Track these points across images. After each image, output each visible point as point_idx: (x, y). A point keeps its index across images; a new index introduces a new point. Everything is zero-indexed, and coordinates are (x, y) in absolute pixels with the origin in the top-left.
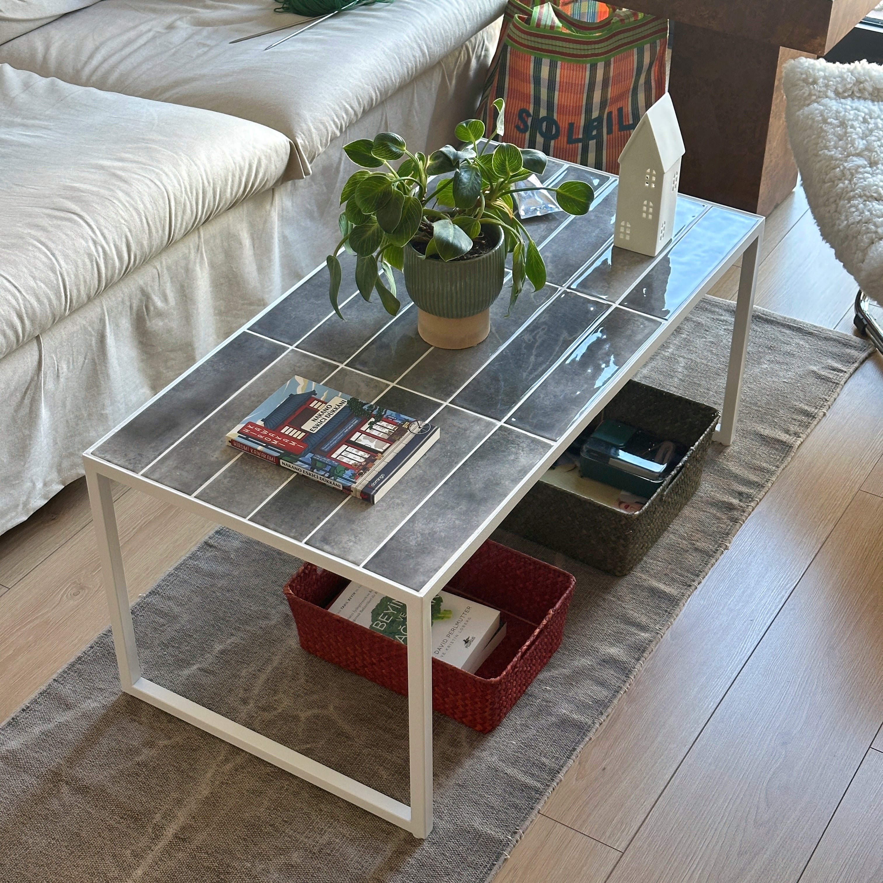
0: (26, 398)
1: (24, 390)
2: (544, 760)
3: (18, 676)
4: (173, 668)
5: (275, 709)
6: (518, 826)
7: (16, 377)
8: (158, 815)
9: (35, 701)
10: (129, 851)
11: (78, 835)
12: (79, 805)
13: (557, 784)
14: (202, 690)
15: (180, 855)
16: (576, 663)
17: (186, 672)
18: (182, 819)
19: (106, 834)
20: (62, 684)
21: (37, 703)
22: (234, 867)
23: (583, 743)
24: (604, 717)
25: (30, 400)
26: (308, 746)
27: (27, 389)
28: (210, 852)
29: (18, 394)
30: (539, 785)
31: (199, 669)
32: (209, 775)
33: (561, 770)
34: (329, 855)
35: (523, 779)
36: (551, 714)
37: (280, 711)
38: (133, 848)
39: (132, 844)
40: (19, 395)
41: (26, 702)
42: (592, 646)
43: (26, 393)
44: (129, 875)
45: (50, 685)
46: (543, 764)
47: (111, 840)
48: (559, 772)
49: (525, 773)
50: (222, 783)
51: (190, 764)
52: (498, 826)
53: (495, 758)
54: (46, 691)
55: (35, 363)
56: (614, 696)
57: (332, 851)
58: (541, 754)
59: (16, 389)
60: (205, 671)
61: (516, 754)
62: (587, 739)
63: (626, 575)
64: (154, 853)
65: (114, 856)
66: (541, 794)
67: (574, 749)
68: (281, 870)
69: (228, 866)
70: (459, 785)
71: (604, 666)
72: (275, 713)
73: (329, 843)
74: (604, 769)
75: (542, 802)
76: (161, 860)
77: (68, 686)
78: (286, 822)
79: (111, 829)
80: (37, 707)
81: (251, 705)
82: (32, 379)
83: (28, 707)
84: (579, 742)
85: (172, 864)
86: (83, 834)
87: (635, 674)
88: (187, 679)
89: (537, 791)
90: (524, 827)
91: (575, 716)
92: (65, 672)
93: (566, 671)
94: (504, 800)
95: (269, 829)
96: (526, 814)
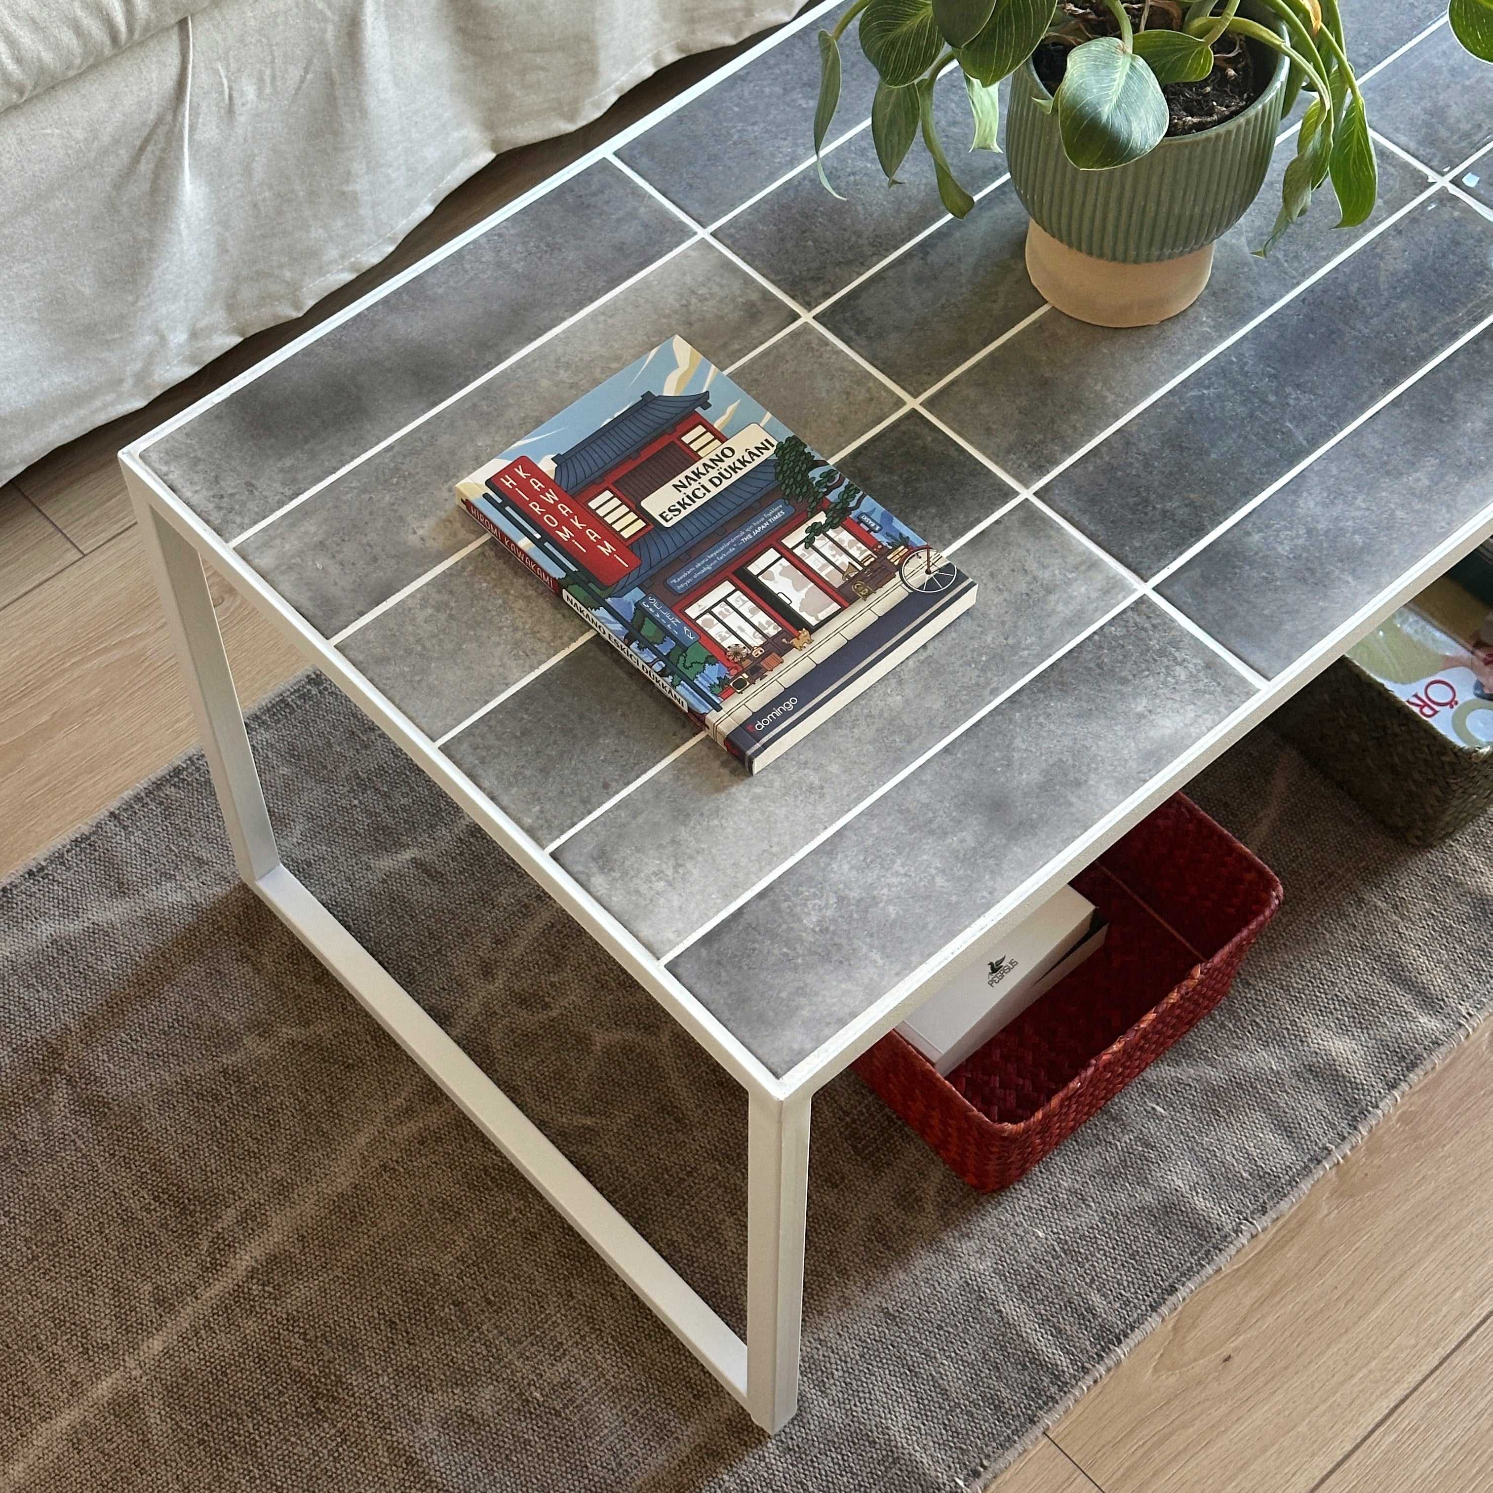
0: (143, 160)
1: (138, 143)
2: (1096, 1299)
3: (45, 780)
4: (362, 844)
5: (546, 1006)
6: (988, 1457)
7: (117, 116)
8: (231, 1211)
9: (58, 858)
10: (148, 1287)
11: (58, 1217)
12: (79, 1143)
13: (1109, 1370)
14: (407, 918)
15: (250, 1326)
16: (1243, 1059)
17: (385, 863)
18: (277, 1238)
19: (113, 1231)
20: (125, 828)
21: (62, 863)
22: (349, 1388)
23: (1197, 1279)
24: (1266, 1220)
25: (152, 166)
26: (589, 1122)
27: (147, 141)
28: (311, 1334)
29: (122, 152)
30: (1063, 1361)
31: (414, 860)
32: (362, 1140)
33: (1126, 1336)
34: (558, 1414)
35: (1033, 1338)
36: (1144, 1182)
37: (554, 1014)
38: (160, 1280)
39: (159, 1270)
40: (124, 154)
41: (39, 855)
42: (1293, 1023)
43: (142, 149)
44: (134, 1347)
45: (99, 826)
46: (1090, 1309)
47: (122, 1249)
48: (1120, 1342)
49: (1044, 1321)
50: (384, 1167)
51: (330, 1101)
52: (942, 1445)
53: (985, 1265)
54: (88, 838)
55: (170, 83)
56: (1307, 1170)
57: (565, 1406)
58: (1093, 1281)
59: (116, 142)
60: (426, 871)
61: (1037, 1266)
62: (1209, 1270)
63: (1432, 846)
64: (198, 1305)
65: (117, 1291)
66: (1064, 1387)
67: (1173, 1290)
68: (444, 1423)
69: (339, 1381)
70: (887, 1314)
71: (1306, 1082)
72: (543, 1016)
73: (566, 1385)
74: (1228, 1359)
75: (1060, 1408)
76: (207, 1326)
77: (137, 837)
78: (489, 1302)
79: (128, 1220)
80: (61, 874)
81: (499, 983)
82: (159, 120)
83: (42, 869)
84: (1188, 1273)
85: (226, 1341)
86: (69, 1217)
87: (1374, 1122)
88: (384, 881)
89: (1056, 1376)
90: (1001, 1464)
91: (1199, 1202)
92: (138, 798)
93: (1214, 1075)
94: (976, 1381)
95: (449, 1312)
96: (1015, 1432)
